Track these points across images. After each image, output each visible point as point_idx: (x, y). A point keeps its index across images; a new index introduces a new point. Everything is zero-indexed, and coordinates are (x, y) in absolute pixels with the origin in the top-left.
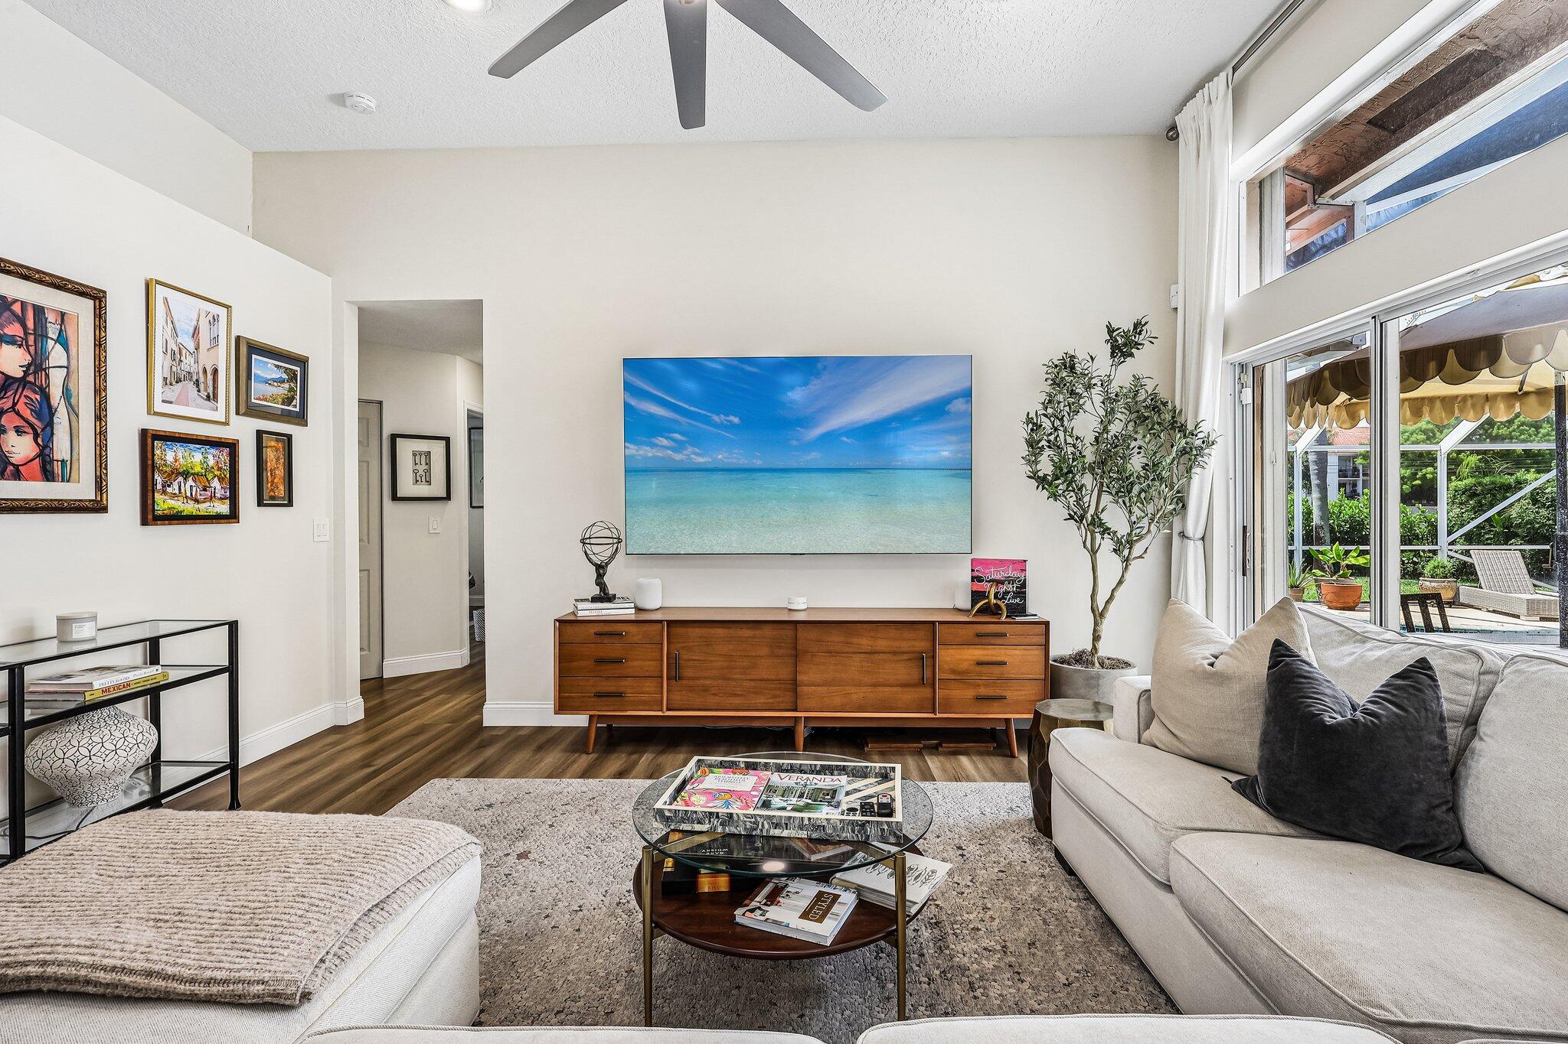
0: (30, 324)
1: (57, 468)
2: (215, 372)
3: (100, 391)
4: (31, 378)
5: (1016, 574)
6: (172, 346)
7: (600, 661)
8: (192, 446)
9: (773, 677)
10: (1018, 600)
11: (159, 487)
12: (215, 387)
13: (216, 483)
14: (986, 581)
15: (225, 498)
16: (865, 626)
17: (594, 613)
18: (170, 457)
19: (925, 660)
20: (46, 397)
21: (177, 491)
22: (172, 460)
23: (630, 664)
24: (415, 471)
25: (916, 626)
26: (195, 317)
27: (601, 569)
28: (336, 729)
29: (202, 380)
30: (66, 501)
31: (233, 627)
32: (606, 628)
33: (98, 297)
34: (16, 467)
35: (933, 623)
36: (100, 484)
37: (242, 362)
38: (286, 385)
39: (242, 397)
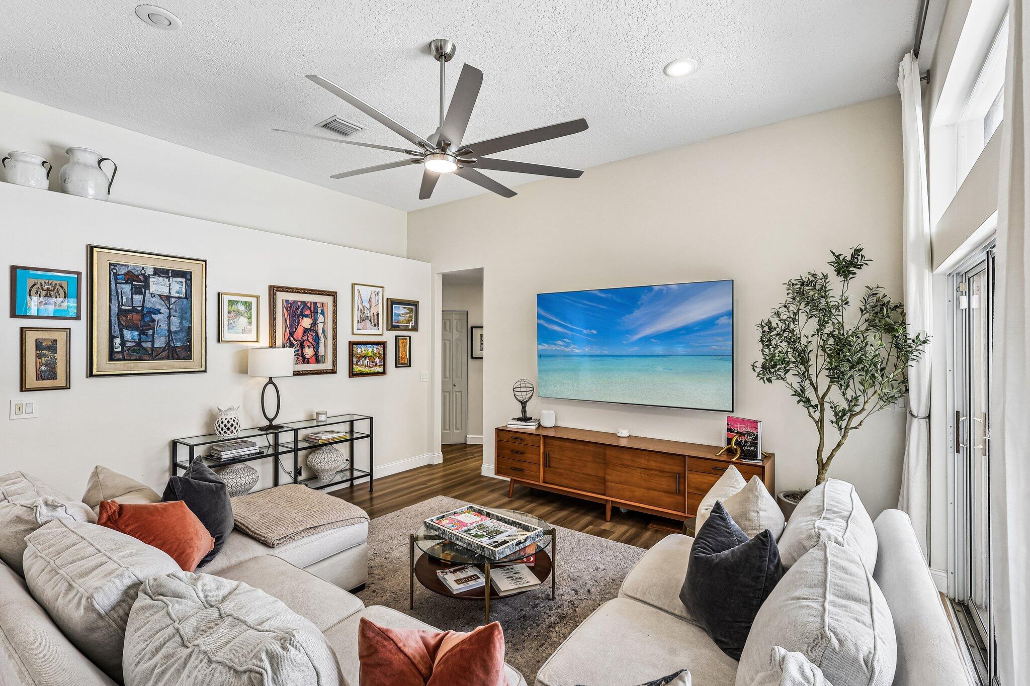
0: (312, 309)
1: (320, 358)
2: (378, 314)
3: (335, 329)
4: (313, 328)
5: (752, 430)
6: (361, 307)
7: (514, 452)
8: (368, 346)
9: (594, 474)
10: (753, 448)
11: (355, 363)
12: (378, 321)
13: (377, 360)
14: (735, 433)
15: (381, 365)
16: (643, 452)
17: (515, 427)
18: (359, 351)
19: (680, 478)
20: (317, 334)
21: (362, 364)
22: (360, 352)
23: (526, 455)
25: (675, 457)
26: (370, 295)
27: (524, 404)
28: (430, 466)
29: (372, 318)
30: (322, 370)
31: (371, 419)
32: (517, 435)
33: (334, 295)
34: (308, 359)
35: (684, 456)
36: (334, 363)
37: (389, 309)
38: (408, 315)
39: (389, 323)
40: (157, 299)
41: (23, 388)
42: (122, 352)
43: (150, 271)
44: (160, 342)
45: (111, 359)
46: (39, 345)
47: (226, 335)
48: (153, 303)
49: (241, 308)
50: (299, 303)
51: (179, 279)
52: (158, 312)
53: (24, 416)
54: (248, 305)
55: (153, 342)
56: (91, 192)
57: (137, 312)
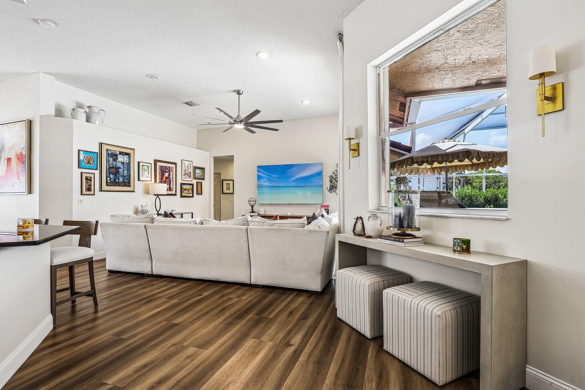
0: (169, 169)
1: (171, 189)
2: (190, 172)
3: (176, 178)
4: (169, 177)
6: (185, 169)
8: (187, 185)
11: (183, 192)
12: (190, 175)
13: (190, 191)
15: (192, 193)
18: (184, 187)
20: (170, 179)
21: (185, 192)
24: (227, 188)
26: (188, 164)
27: (252, 207)
30: (172, 194)
31: (192, 213)
33: (175, 164)
36: (176, 191)
37: (194, 170)
38: (201, 173)
39: (194, 176)
40: (120, 163)
41: (82, 194)
42: (110, 183)
43: (118, 153)
44: (121, 180)
45: (107, 185)
46: (86, 179)
47: (141, 179)
48: (119, 165)
49: (146, 168)
50: (164, 167)
51: (127, 156)
52: (120, 168)
53: (82, 204)
54: (148, 167)
55: (119, 179)
56: (97, 122)
57: (115, 168)
